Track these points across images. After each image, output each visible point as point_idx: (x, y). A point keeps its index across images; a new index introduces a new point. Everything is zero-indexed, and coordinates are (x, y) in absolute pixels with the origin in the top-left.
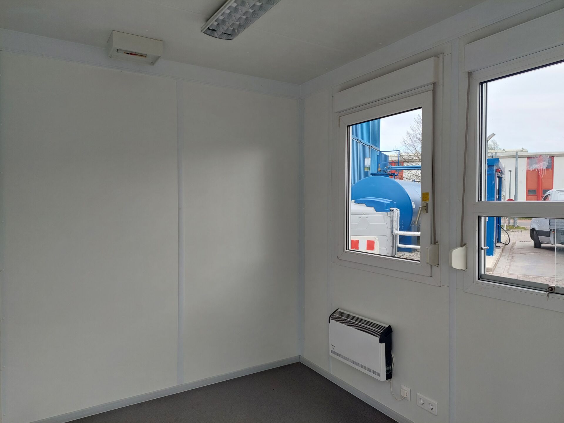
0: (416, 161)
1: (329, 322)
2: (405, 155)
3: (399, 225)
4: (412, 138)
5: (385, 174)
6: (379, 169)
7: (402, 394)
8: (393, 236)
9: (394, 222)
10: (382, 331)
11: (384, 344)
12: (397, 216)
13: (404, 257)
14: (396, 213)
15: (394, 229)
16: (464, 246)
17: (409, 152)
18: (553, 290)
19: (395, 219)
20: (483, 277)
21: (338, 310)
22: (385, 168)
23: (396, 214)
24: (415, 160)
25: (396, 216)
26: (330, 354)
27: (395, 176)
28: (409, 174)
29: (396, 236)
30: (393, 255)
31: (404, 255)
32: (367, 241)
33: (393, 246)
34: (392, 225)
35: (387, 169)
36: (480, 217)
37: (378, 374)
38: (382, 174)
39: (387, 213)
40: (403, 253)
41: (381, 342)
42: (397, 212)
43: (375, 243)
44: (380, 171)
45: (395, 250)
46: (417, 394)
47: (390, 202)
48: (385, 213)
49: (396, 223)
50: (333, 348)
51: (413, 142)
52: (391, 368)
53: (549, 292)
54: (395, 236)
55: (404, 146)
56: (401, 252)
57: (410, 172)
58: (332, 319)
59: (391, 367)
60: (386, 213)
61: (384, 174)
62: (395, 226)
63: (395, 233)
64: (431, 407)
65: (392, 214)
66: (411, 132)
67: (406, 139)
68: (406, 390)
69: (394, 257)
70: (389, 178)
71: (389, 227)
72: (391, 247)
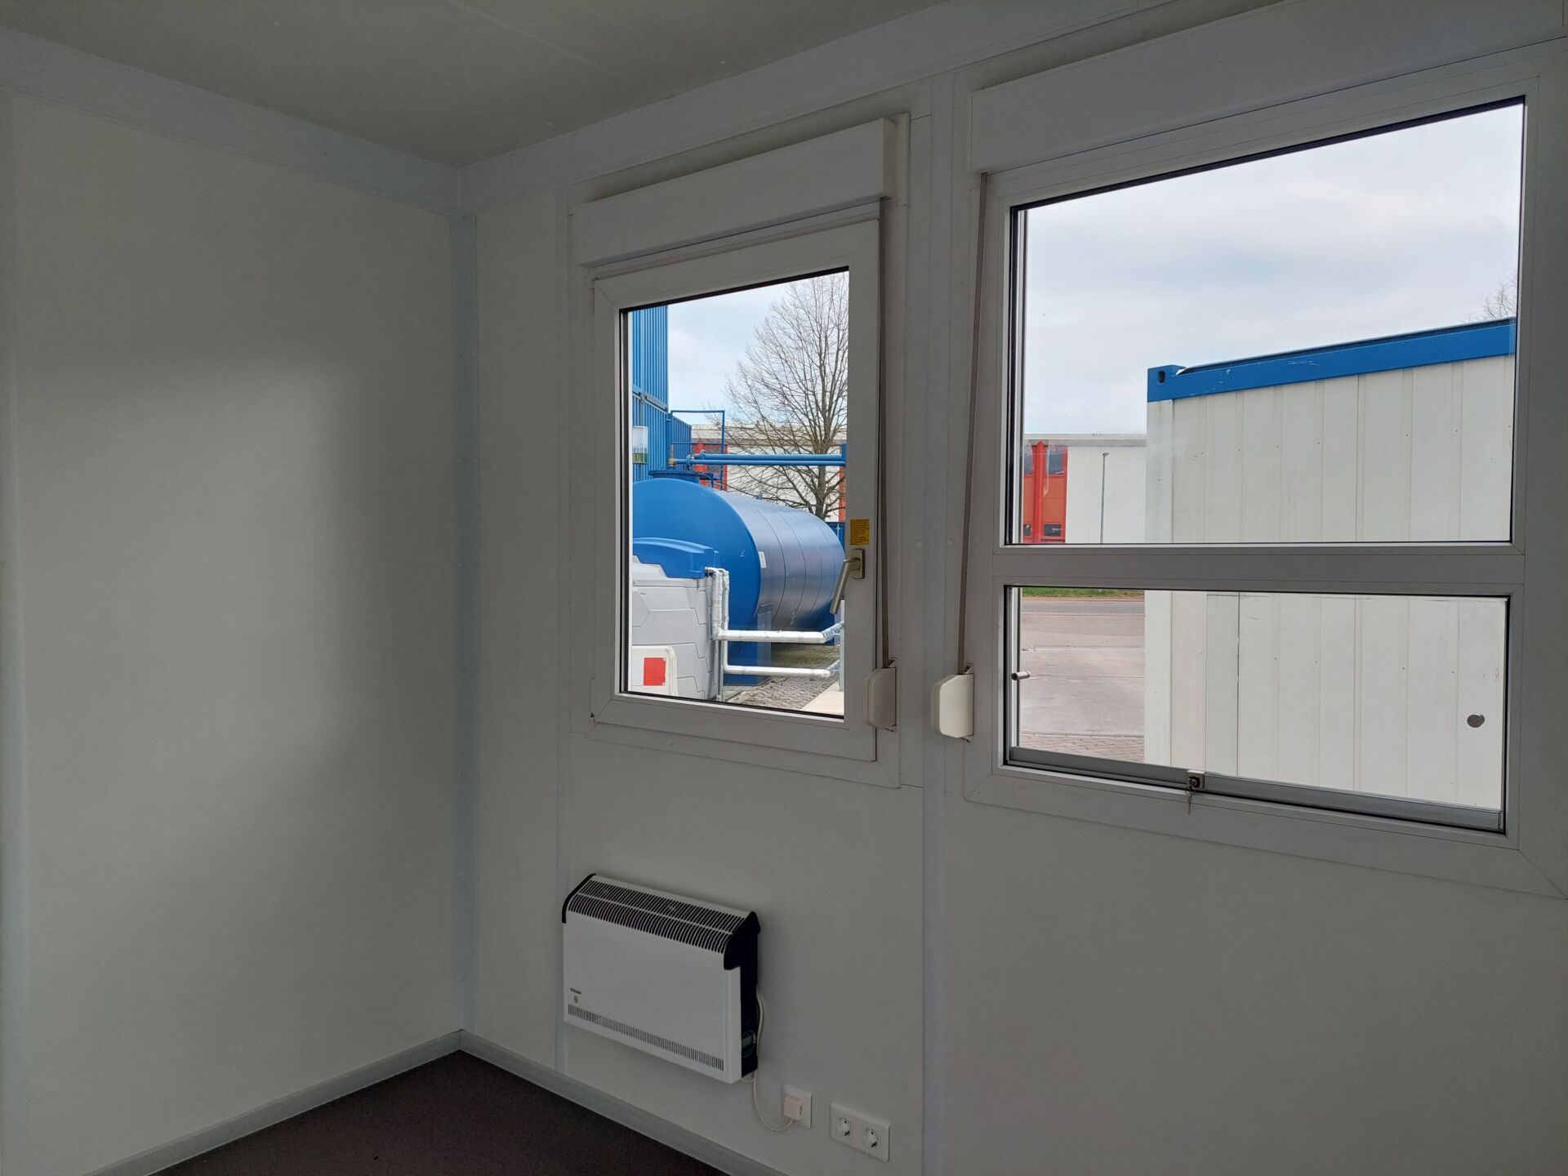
0: (762, 445)
1: (564, 920)
2: (733, 425)
3: (727, 614)
4: (750, 382)
5: (688, 473)
6: (672, 460)
7: (788, 1113)
8: (713, 643)
9: (715, 605)
10: (730, 933)
11: (737, 971)
12: (721, 588)
13: (741, 699)
14: (721, 581)
15: (715, 624)
16: (967, 672)
17: (743, 417)
18: (1201, 786)
19: (718, 597)
20: (1016, 756)
21: (593, 879)
22: (689, 456)
23: (719, 584)
24: (759, 442)
25: (719, 589)
26: (566, 1019)
27: (715, 482)
28: (744, 479)
29: (720, 642)
30: (712, 696)
31: (739, 693)
32: (646, 659)
33: (711, 671)
34: (709, 613)
35: (693, 460)
36: (1008, 589)
37: (719, 1064)
38: (679, 474)
39: (698, 582)
40: (737, 688)
41: (728, 965)
42: (722, 577)
43: (667, 663)
44: (674, 464)
45: (716, 681)
46: (830, 1109)
47: (705, 550)
48: (693, 582)
49: (721, 610)
50: (576, 1000)
51: (754, 392)
52: (754, 1038)
53: (1192, 791)
54: (717, 643)
55: (730, 402)
56: (730, 687)
57: (747, 472)
58: (573, 909)
59: (754, 1036)
60: (696, 581)
61: (684, 474)
62: (719, 616)
63: (716, 636)
64: (872, 1139)
65: (709, 583)
66: (747, 363)
67: (735, 384)
68: (799, 1099)
69: (713, 700)
70: (699, 485)
71: (703, 620)
72: (708, 675)
